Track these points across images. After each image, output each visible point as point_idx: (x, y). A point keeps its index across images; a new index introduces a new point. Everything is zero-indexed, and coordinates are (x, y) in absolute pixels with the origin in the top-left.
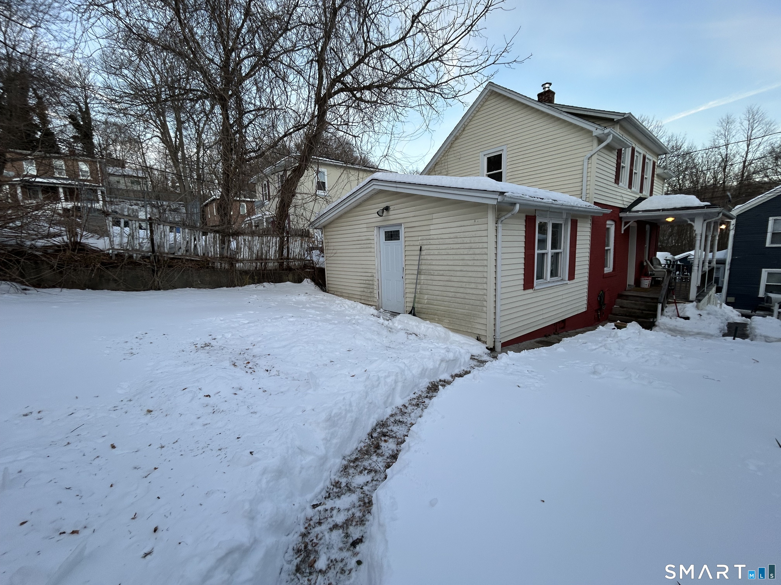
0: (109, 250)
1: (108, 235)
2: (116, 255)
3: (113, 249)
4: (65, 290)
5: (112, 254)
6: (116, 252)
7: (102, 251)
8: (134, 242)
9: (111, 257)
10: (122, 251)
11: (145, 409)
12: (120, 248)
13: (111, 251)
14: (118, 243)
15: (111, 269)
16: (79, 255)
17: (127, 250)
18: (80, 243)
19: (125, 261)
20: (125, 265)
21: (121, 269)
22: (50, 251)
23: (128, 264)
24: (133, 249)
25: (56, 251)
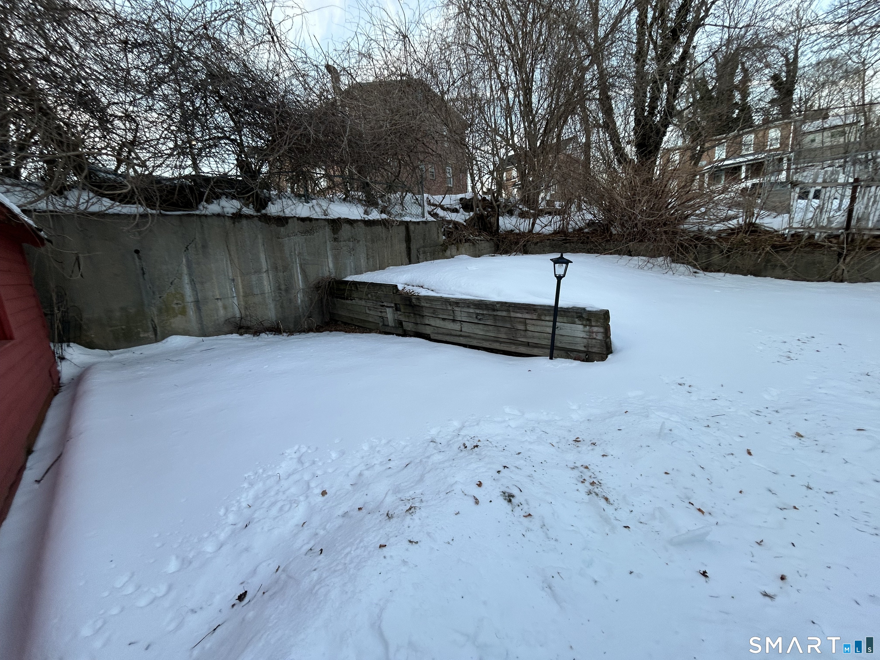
0: (785, 229)
1: (789, 212)
2: (793, 235)
3: (791, 228)
4: (728, 275)
5: (787, 234)
6: (793, 232)
7: (776, 231)
8: (821, 217)
9: (786, 237)
10: (802, 230)
11: (795, 430)
12: (800, 226)
13: (787, 231)
14: (798, 220)
15: (782, 252)
16: (750, 237)
17: (809, 228)
18: (755, 223)
19: (803, 243)
20: (801, 247)
21: (795, 252)
22: (723, 235)
23: (806, 246)
24: (817, 226)
25: (729, 234)
